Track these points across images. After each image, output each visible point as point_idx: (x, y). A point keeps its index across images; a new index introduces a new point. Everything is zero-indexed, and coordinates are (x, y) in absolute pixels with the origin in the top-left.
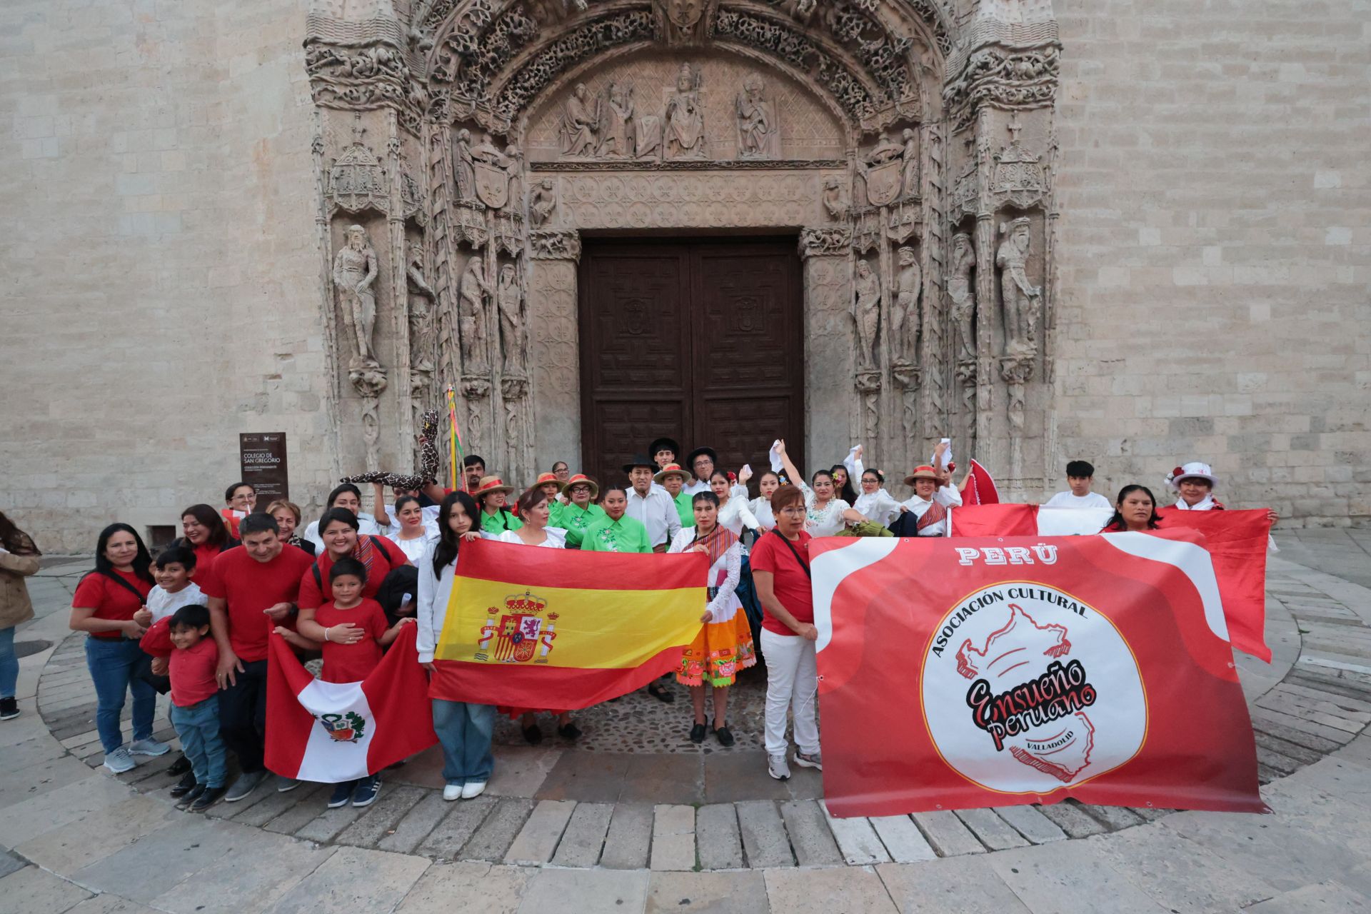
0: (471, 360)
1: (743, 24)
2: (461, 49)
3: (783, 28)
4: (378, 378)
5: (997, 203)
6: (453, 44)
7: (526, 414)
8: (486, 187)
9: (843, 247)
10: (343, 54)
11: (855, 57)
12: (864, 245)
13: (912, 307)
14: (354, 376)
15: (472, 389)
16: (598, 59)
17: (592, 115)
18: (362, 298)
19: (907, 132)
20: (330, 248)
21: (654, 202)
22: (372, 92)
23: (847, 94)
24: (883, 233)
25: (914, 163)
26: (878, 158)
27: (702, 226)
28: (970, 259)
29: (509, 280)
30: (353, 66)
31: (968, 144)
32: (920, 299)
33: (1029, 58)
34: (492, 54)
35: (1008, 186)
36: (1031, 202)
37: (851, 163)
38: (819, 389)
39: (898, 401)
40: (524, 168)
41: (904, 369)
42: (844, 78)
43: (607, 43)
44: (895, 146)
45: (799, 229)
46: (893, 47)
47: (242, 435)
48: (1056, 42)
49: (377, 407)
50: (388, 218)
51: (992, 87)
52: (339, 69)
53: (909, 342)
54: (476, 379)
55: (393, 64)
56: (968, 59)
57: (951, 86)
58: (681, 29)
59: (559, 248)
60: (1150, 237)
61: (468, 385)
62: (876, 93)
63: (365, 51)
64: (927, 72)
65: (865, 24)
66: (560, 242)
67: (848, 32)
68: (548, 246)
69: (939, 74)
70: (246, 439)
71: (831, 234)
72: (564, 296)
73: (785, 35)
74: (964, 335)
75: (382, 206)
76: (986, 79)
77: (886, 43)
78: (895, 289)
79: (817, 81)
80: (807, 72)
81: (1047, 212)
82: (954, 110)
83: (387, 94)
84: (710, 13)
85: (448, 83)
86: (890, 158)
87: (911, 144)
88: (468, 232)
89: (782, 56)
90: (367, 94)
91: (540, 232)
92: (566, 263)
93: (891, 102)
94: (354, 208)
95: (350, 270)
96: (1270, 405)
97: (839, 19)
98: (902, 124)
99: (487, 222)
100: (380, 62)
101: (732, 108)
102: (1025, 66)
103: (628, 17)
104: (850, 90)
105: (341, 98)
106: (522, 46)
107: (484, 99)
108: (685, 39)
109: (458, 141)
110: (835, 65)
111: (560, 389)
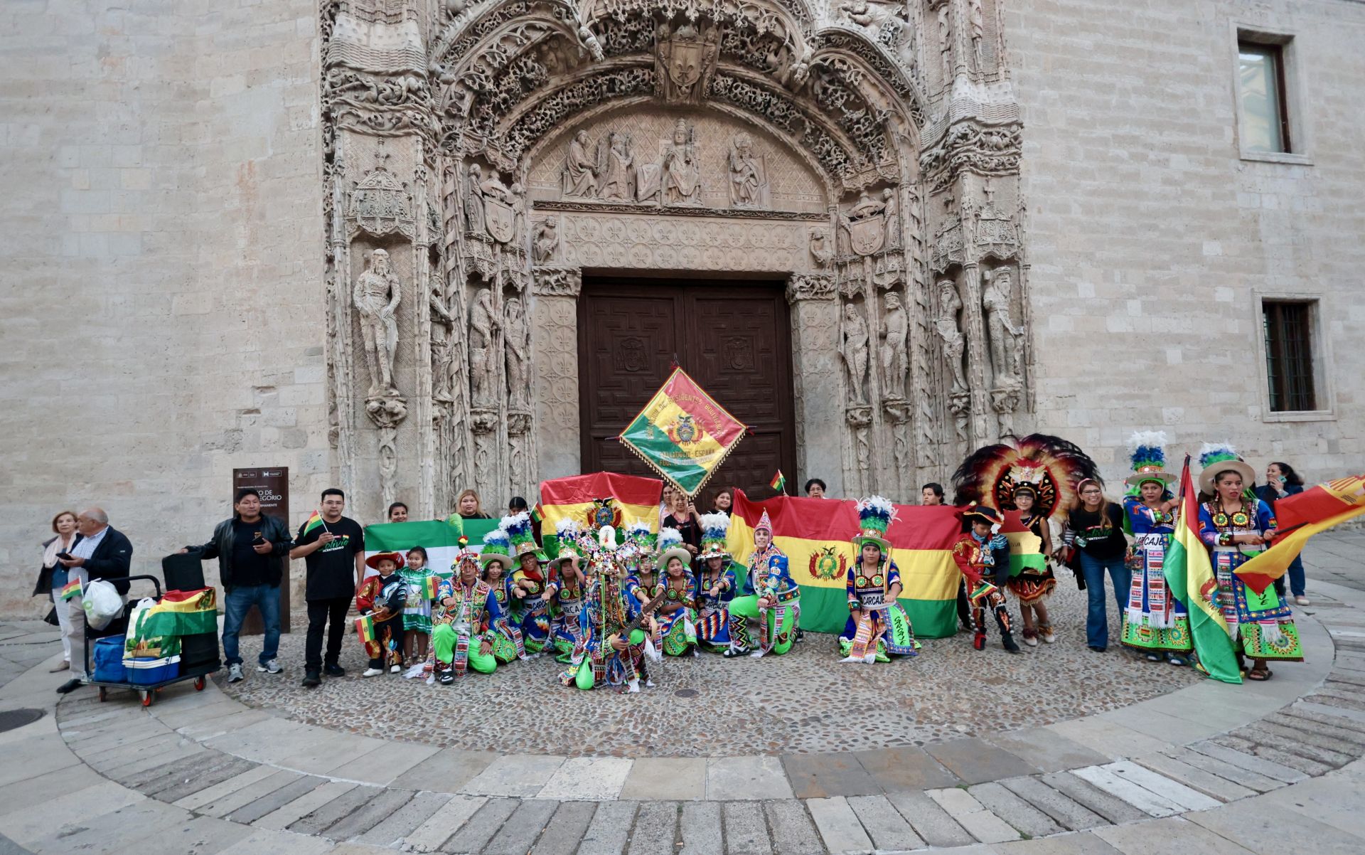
0: (479, 393)
1: (736, 88)
2: (476, 87)
3: (773, 94)
4: (399, 407)
5: (982, 254)
6: (469, 82)
7: (529, 450)
8: (495, 222)
9: (830, 292)
10: (370, 80)
11: (838, 124)
12: (851, 290)
13: (902, 346)
14: (375, 405)
15: (481, 423)
16: (600, 109)
17: (592, 160)
18: (388, 323)
19: (887, 191)
20: (348, 272)
21: (654, 244)
22: (399, 119)
23: (830, 156)
24: (868, 280)
25: (894, 218)
26: (861, 213)
27: (700, 268)
28: (956, 303)
29: (515, 314)
30: (380, 92)
31: (947, 204)
32: (907, 340)
33: (999, 133)
34: (504, 95)
35: (989, 240)
36: (1009, 254)
37: (834, 218)
38: (812, 423)
39: (889, 434)
40: (526, 207)
41: (896, 403)
42: (827, 142)
43: (610, 95)
44: (876, 202)
45: (788, 275)
46: (874, 117)
47: (236, 471)
48: (1019, 121)
49: (394, 439)
50: (414, 244)
51: (971, 154)
52: (364, 95)
53: (899, 377)
54: (485, 413)
55: (422, 94)
56: (947, 130)
57: (928, 153)
58: (680, 87)
59: (562, 285)
60: (1086, 290)
61: (478, 418)
62: (857, 156)
63: (393, 79)
64: (904, 140)
65: (848, 96)
66: (565, 279)
67: (833, 102)
68: (550, 281)
69: (914, 142)
70: (240, 476)
71: (818, 280)
72: (567, 331)
73: (774, 101)
74: (956, 370)
75: (408, 231)
76: (965, 148)
77: (867, 114)
78: (882, 330)
79: (801, 143)
80: (793, 135)
81: (1021, 264)
82: (931, 174)
83: (415, 122)
84: (708, 75)
85: (462, 118)
86: (872, 214)
87: (891, 202)
88: (480, 264)
89: (769, 119)
90: (394, 121)
91: (544, 268)
92: (569, 300)
93: (871, 165)
94: (379, 232)
95: (373, 294)
96: (1189, 435)
97: (825, 90)
98: (882, 185)
99: (495, 255)
100: (409, 90)
101: (724, 162)
102: (995, 139)
103: (632, 72)
104: (832, 153)
105: (364, 123)
106: (532, 90)
107: (494, 137)
108: (682, 97)
109: (470, 175)
110: (819, 130)
111: (563, 425)
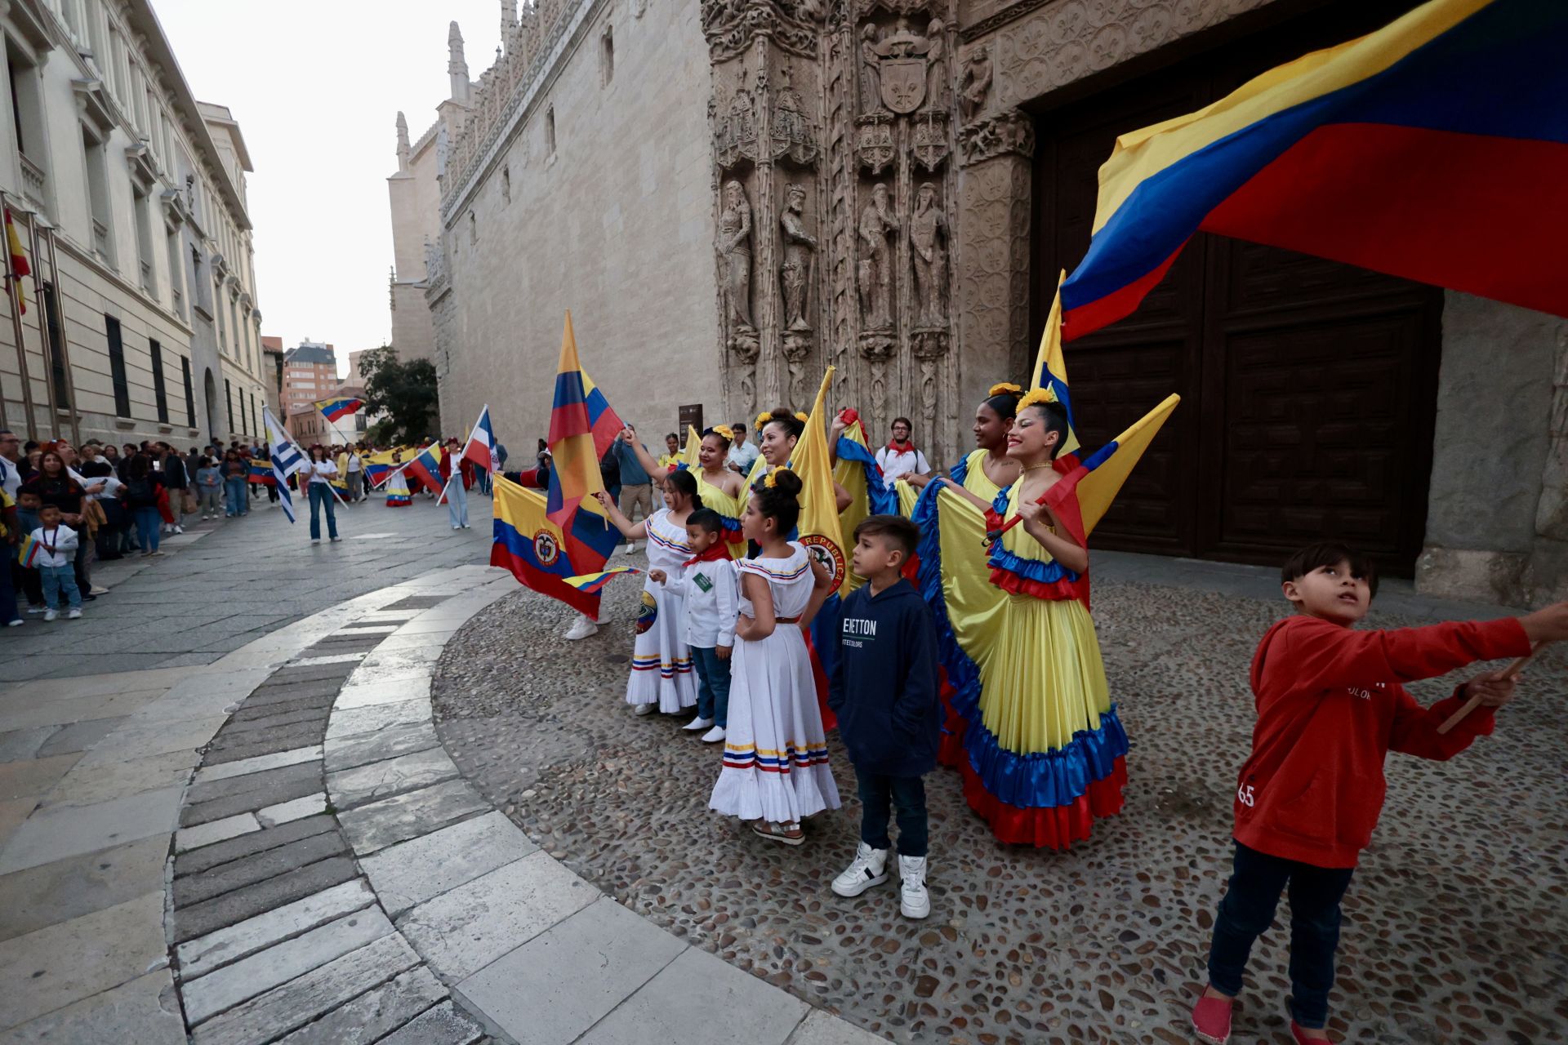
0: (871, 313)
7: (948, 376)
8: (894, 89)
14: (731, 342)
18: (728, 260)
21: (1130, 15)
22: (746, 26)
29: (927, 203)
40: (955, 46)
47: (680, 408)
49: (752, 374)
50: (757, 165)
52: (724, 16)
59: (992, 142)
61: (865, 344)
66: (992, 133)
68: (978, 143)
70: (682, 411)
72: (999, 208)
75: (751, 153)
88: (868, 156)
92: (1002, 160)
94: (731, 164)
95: (726, 231)
99: (895, 134)
105: (727, 48)
109: (861, 42)
111: (990, 340)
